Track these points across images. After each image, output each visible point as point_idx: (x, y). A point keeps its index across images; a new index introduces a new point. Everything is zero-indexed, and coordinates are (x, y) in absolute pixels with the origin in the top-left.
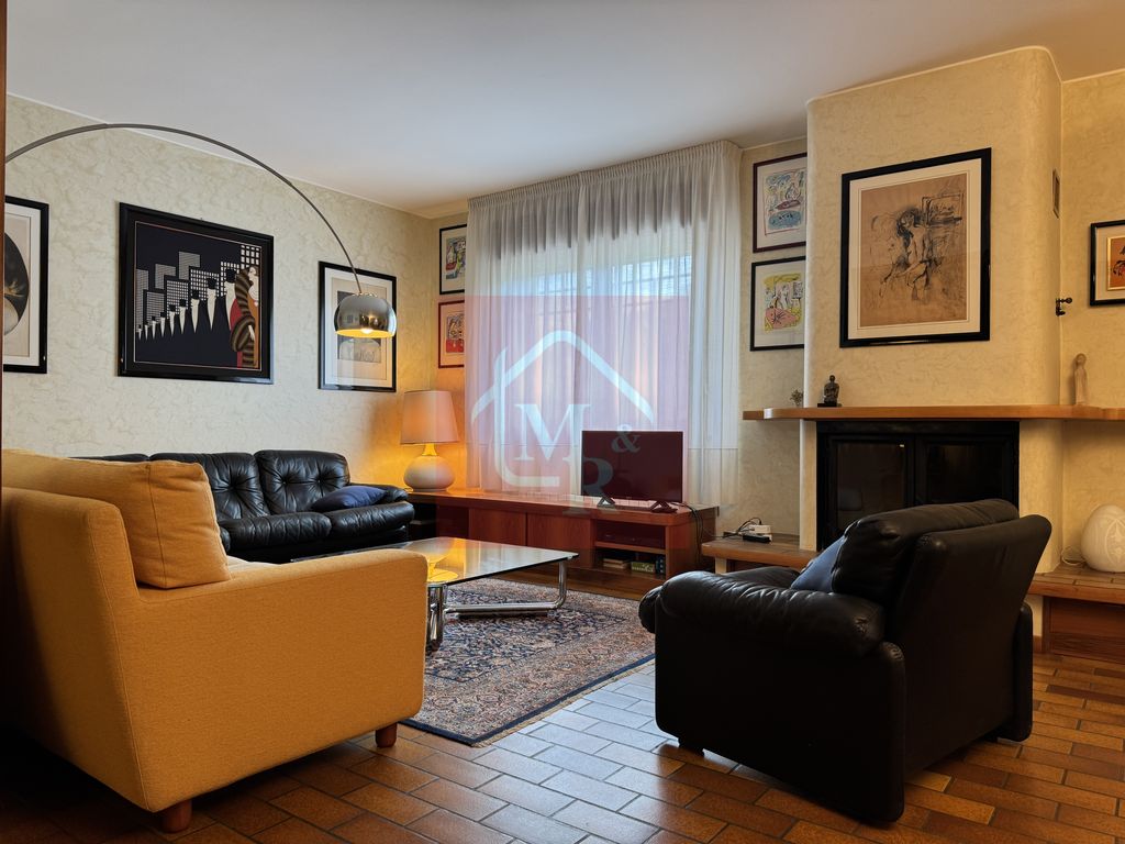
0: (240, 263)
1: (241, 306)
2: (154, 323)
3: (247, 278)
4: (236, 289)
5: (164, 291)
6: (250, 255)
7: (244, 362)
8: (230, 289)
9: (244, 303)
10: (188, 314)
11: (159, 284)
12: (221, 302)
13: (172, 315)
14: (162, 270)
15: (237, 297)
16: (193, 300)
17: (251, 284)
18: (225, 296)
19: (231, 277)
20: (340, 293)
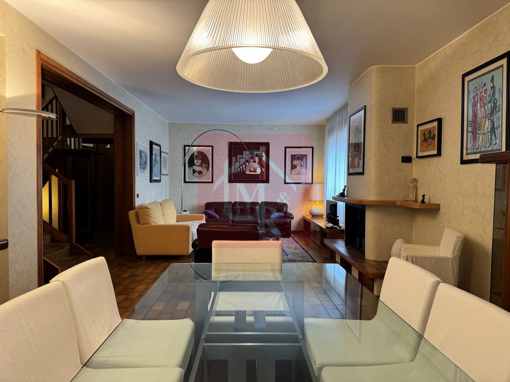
2: (237, 170)
5: (240, 162)
6: (263, 149)
8: (257, 159)
9: (261, 162)
11: (238, 160)
13: (241, 167)
14: (239, 156)
19: (257, 155)
20: (292, 155)
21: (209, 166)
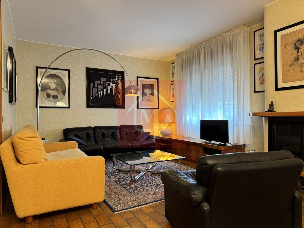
0: (116, 79)
1: (117, 90)
2: (95, 95)
3: (118, 83)
4: (115, 86)
5: (97, 87)
6: (118, 77)
7: (117, 103)
8: (114, 86)
9: (117, 89)
10: (103, 92)
11: (96, 86)
12: (111, 89)
13: (99, 93)
14: (96, 82)
15: (115, 88)
16: (104, 89)
18: (112, 88)
20: (143, 84)
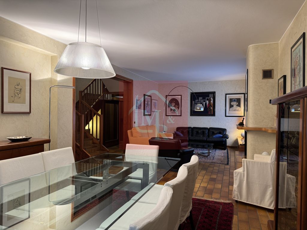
0: (209, 97)
3: (211, 99)
6: (211, 95)
9: (210, 103)
14: (196, 101)
17: (211, 100)
20: (230, 99)
21: (179, 106)
